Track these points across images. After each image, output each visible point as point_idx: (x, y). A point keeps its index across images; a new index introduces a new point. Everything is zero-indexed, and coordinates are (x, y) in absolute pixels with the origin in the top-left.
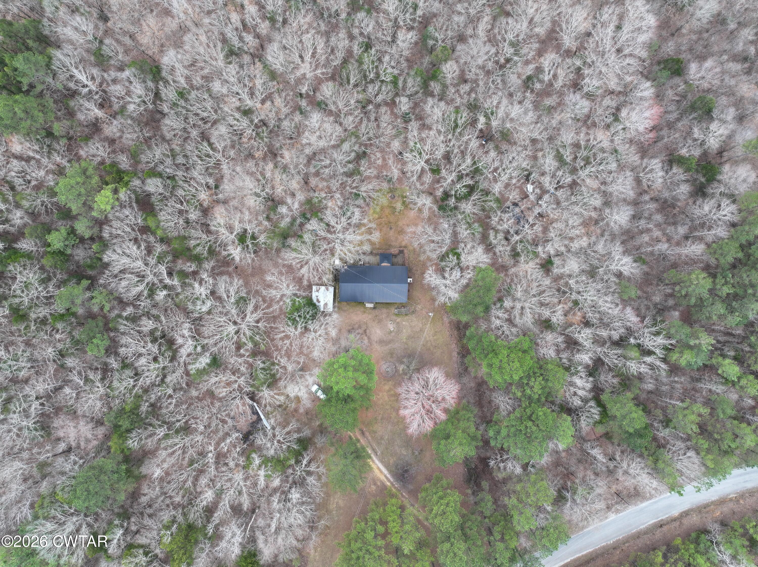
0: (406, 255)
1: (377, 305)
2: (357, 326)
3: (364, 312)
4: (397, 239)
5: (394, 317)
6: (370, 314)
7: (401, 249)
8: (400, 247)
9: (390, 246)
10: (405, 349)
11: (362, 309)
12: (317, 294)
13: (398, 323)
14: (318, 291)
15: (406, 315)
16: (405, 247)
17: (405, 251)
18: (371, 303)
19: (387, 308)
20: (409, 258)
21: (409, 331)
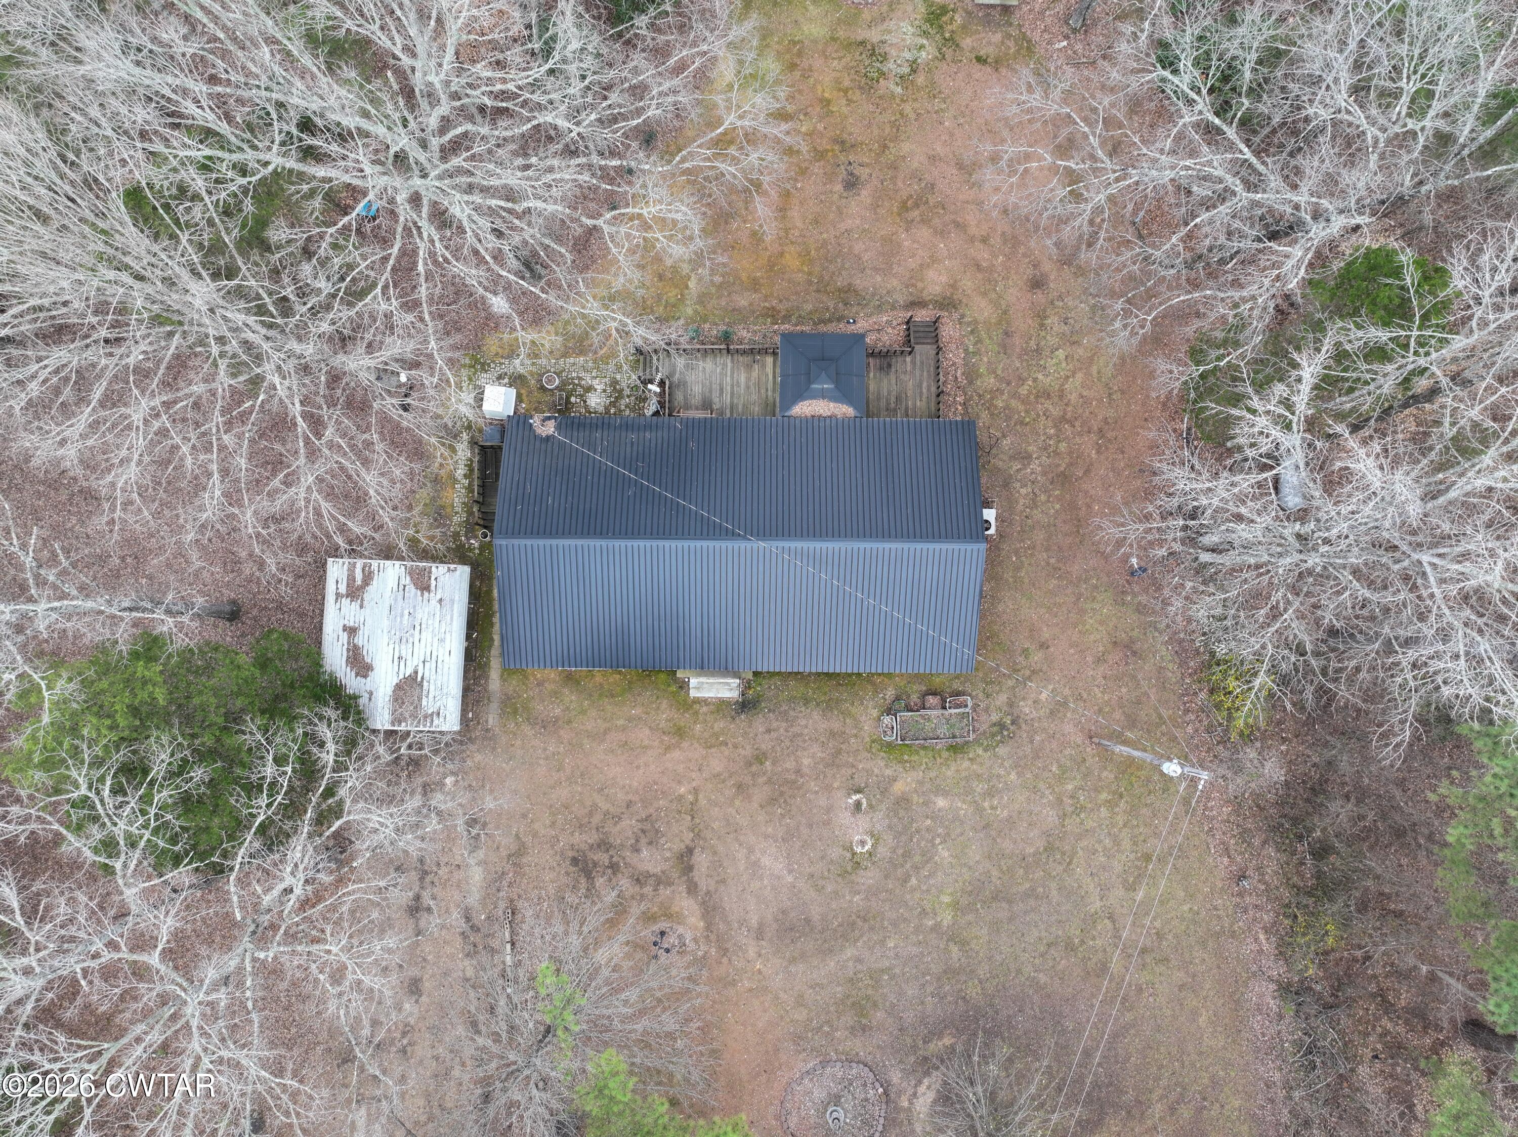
0: (953, 356)
1: (763, 687)
2: (629, 825)
3: (680, 732)
4: (890, 248)
5: (880, 766)
6: (712, 743)
7: (922, 315)
8: (917, 303)
9: (847, 294)
10: (950, 972)
11: (665, 714)
12: (350, 612)
13: (903, 801)
14: (355, 592)
15: (956, 749)
16: (948, 303)
17: (948, 330)
18: (725, 669)
19: (829, 706)
20: (972, 375)
21: (975, 854)
